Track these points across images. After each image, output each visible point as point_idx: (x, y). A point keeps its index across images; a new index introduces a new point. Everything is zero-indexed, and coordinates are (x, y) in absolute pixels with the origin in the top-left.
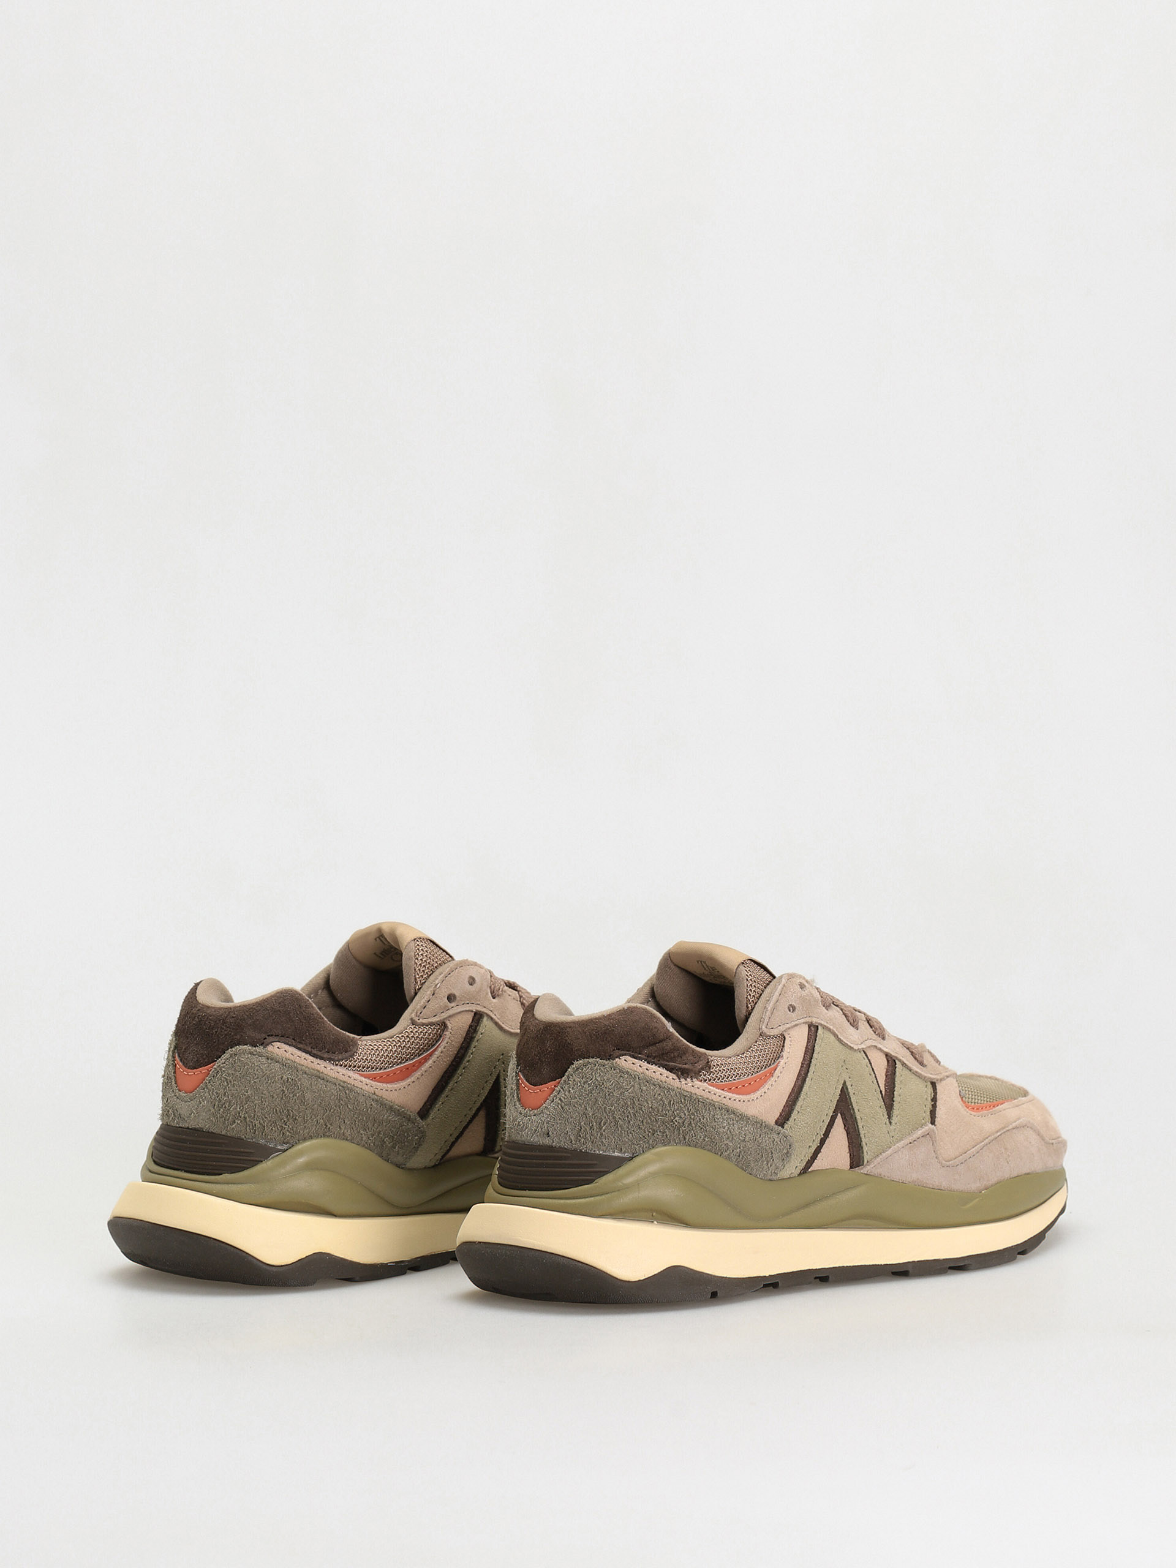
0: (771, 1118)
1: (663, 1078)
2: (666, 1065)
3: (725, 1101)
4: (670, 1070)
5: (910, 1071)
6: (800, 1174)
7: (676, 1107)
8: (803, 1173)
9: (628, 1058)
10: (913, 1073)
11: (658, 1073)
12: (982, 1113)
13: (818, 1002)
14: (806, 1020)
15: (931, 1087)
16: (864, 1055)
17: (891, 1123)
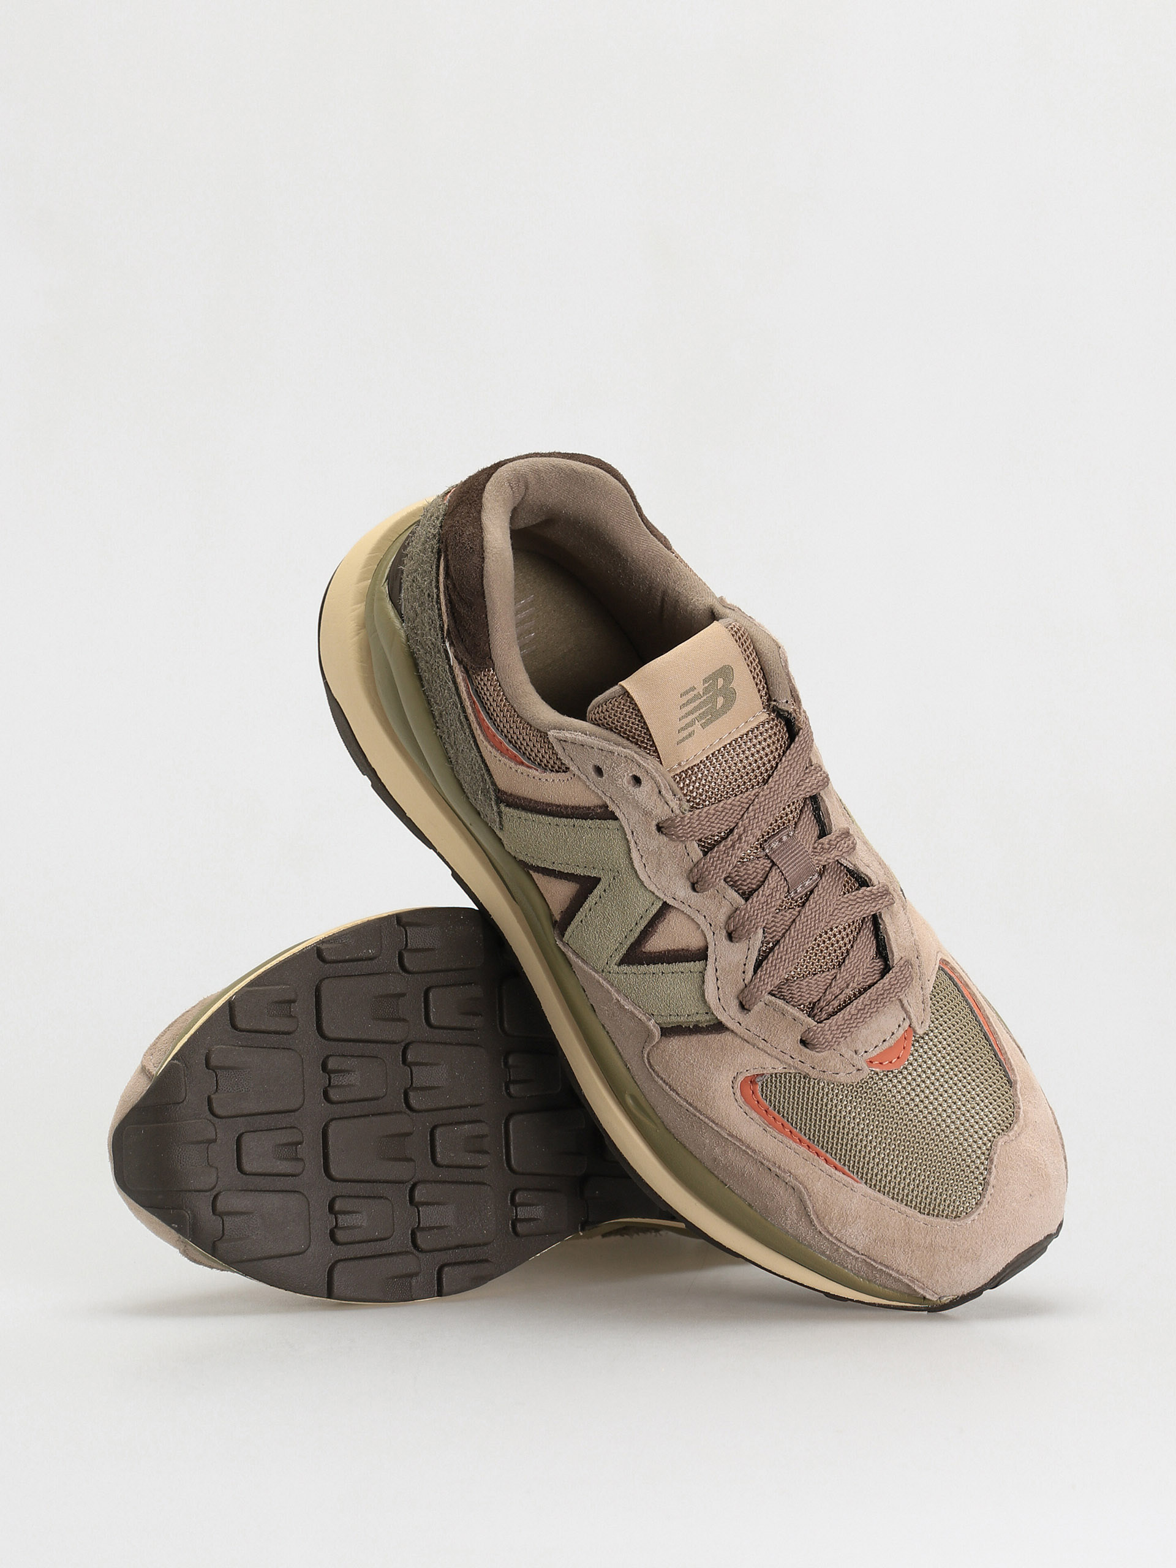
12: (754, 1115)
13: (646, 813)
14: (607, 799)
15: (709, 1021)
16: (659, 904)
17: (618, 966)
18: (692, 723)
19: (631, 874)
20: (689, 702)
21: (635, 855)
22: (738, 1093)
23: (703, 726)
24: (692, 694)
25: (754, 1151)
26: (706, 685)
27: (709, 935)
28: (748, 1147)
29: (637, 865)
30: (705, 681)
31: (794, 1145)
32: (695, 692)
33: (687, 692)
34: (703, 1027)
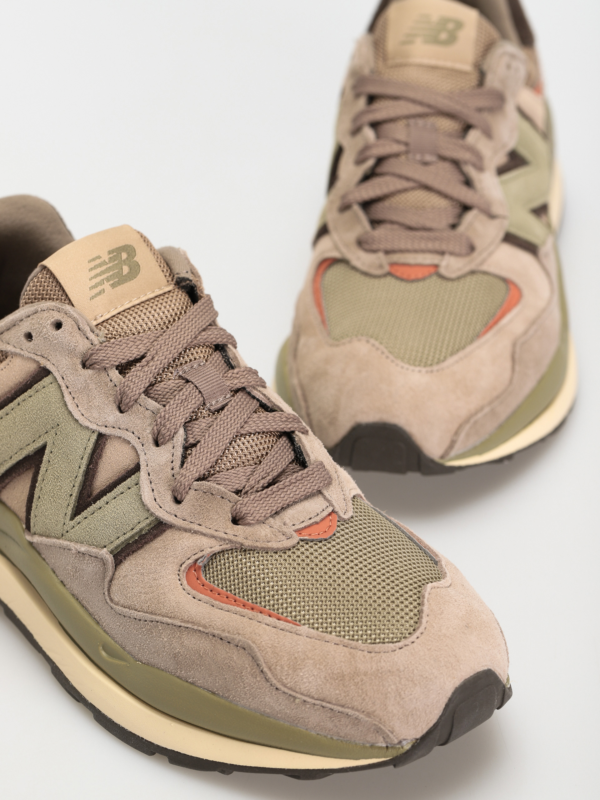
12: (201, 596)
13: (71, 352)
14: (38, 359)
15: (150, 524)
16: (94, 437)
17: (72, 519)
18: (101, 283)
19: (67, 420)
20: (95, 267)
21: (68, 398)
22: (185, 582)
23: (113, 286)
24: (98, 261)
25: (205, 627)
26: (111, 256)
27: (139, 447)
28: (199, 625)
29: (71, 407)
30: (110, 252)
31: (238, 609)
32: (102, 260)
33: (94, 260)
34: (147, 534)
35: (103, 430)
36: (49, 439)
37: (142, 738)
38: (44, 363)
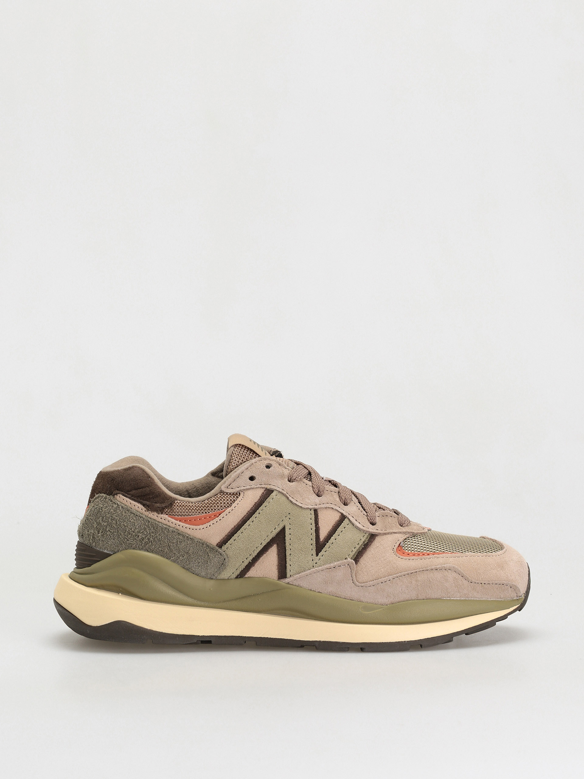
0: (215, 540)
1: (140, 510)
2: (141, 502)
3: (178, 527)
4: (144, 505)
5: (354, 525)
6: (237, 577)
7: (143, 528)
8: (239, 577)
9: (121, 496)
10: (355, 527)
11: (137, 507)
13: (282, 476)
14: (263, 486)
15: (368, 537)
16: (313, 512)
17: (317, 555)
21: (290, 498)
22: (398, 555)
27: (339, 509)
29: (294, 501)
31: (433, 556)
34: (367, 543)
35: (316, 507)
36: (286, 523)
37: (404, 641)
38: (269, 487)
